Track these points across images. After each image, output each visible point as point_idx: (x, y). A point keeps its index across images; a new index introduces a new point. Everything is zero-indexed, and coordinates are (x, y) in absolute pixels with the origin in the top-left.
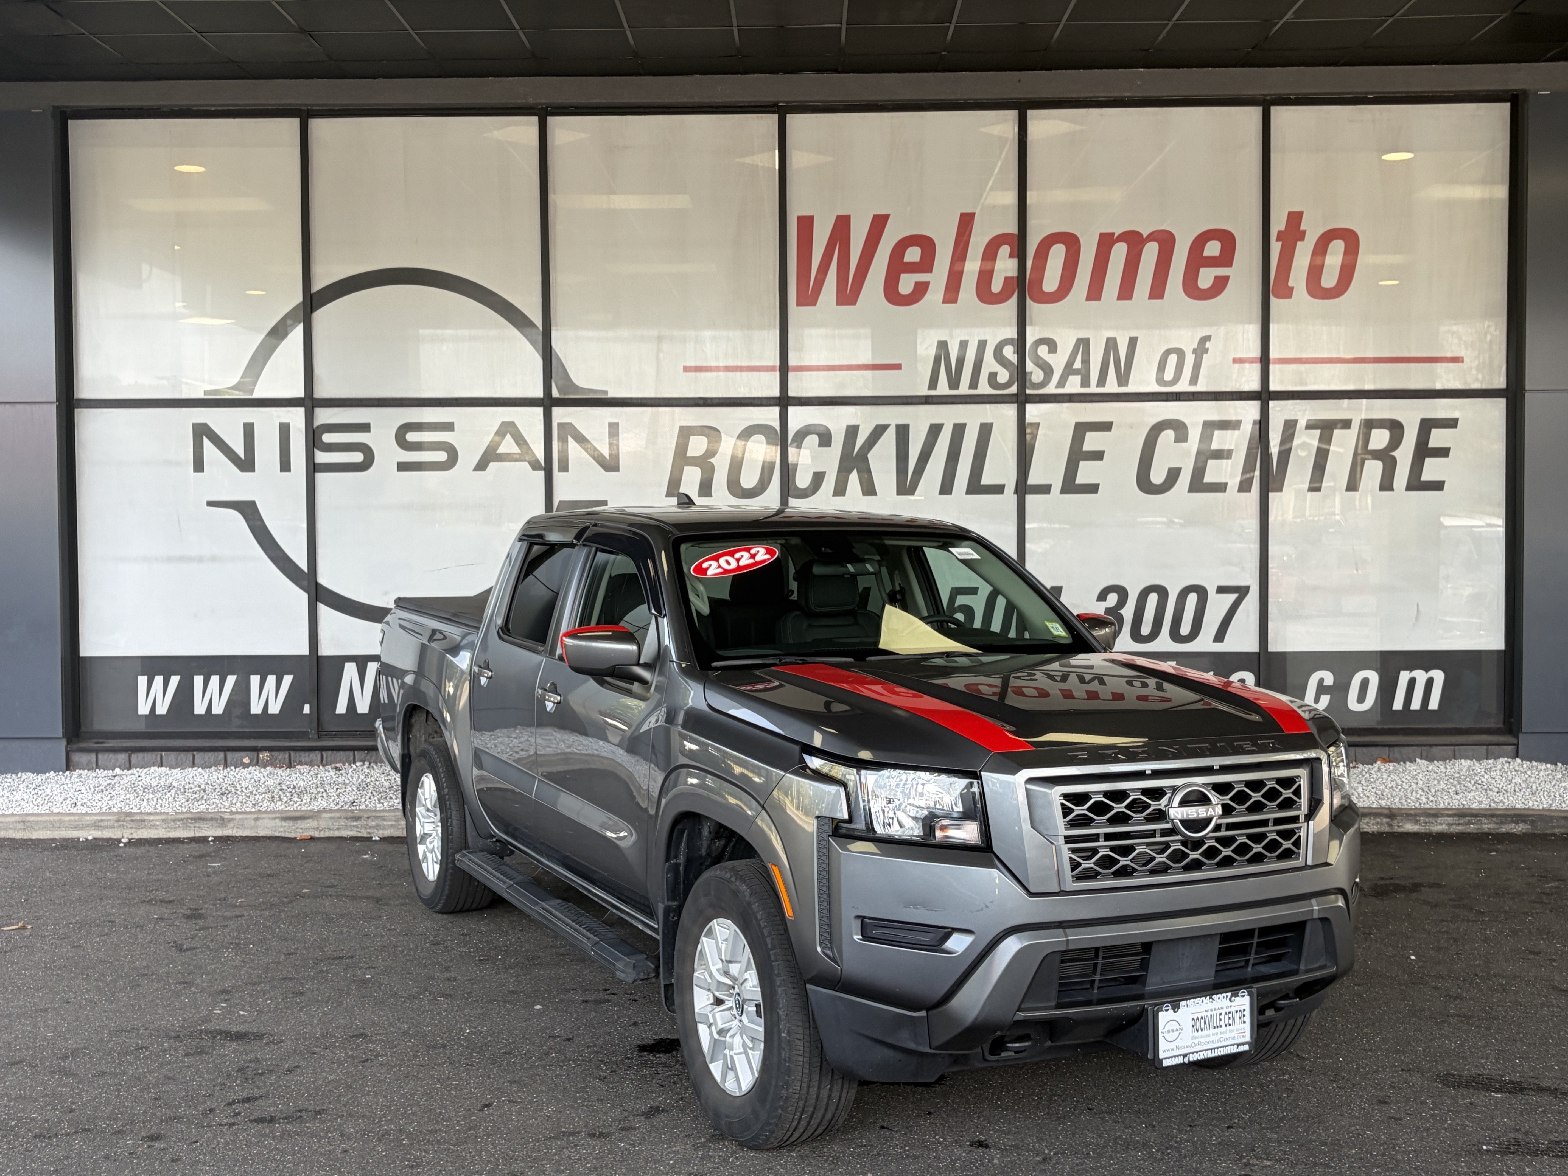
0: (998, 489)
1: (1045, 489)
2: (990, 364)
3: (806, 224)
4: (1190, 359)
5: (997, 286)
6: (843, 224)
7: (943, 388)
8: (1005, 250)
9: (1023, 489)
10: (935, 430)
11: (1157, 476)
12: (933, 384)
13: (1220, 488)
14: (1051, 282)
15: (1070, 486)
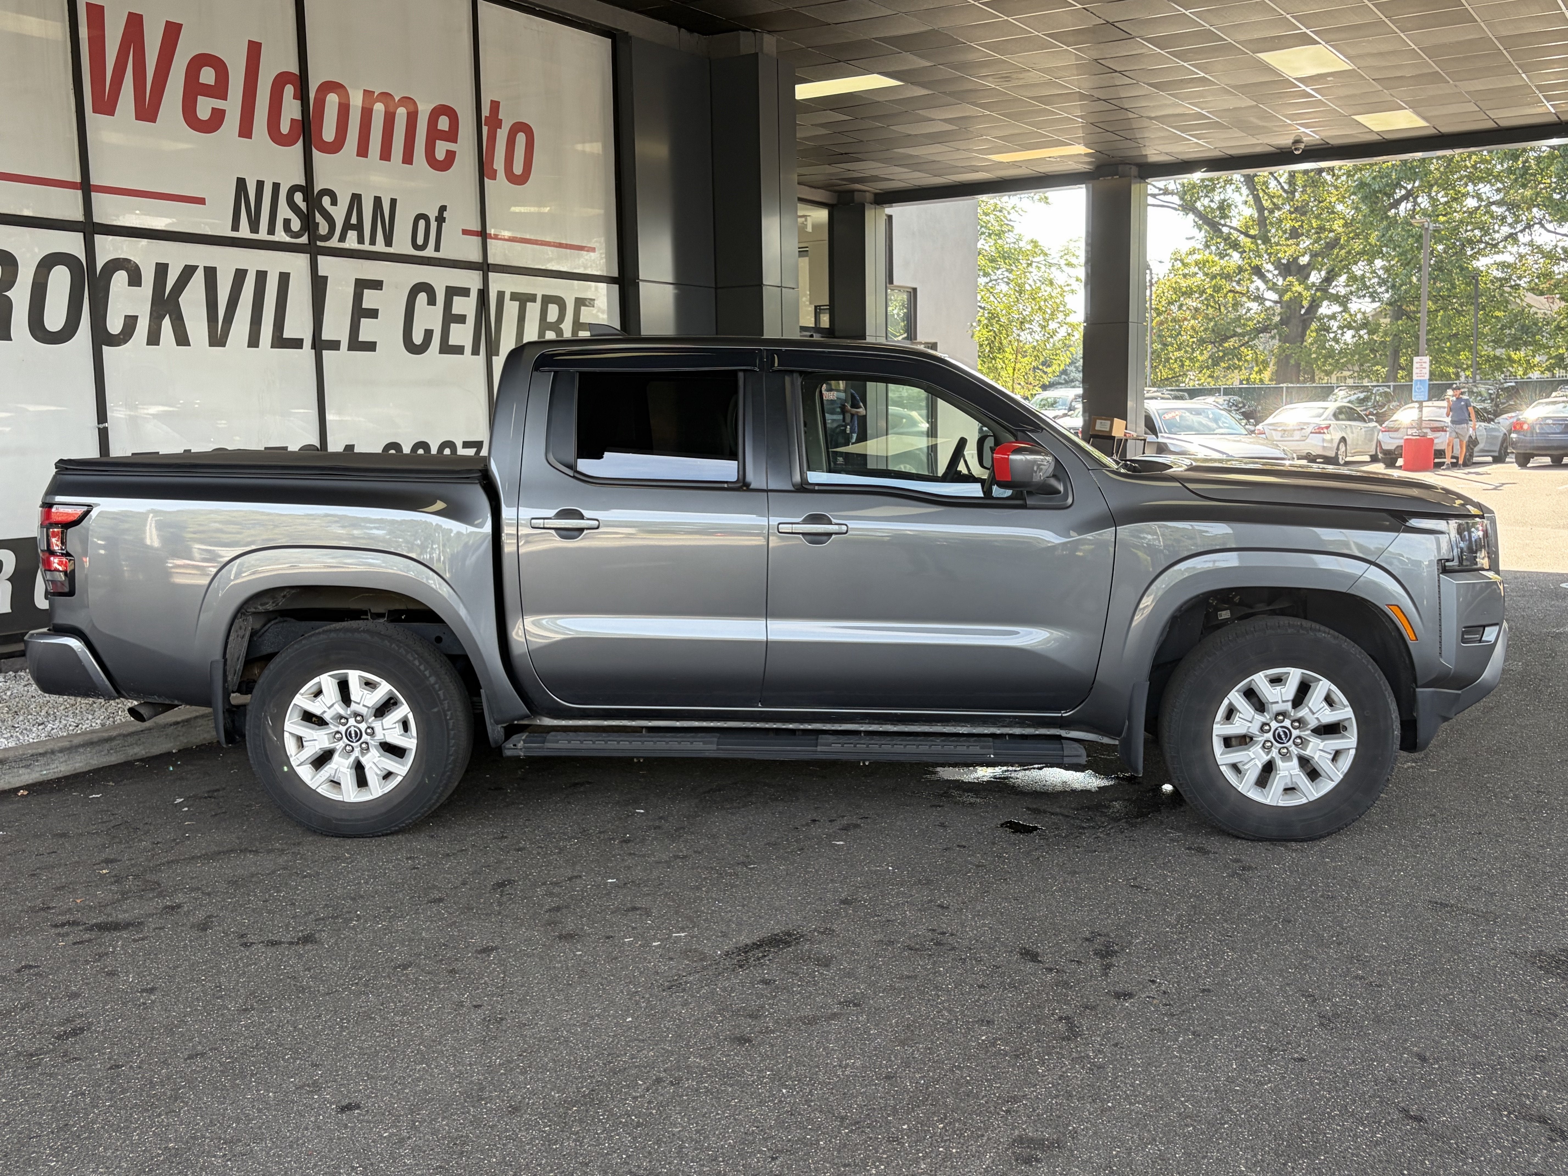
0: (297, 344)
1: (335, 345)
2: (284, 211)
3: (97, 14)
4: (434, 225)
5: (285, 128)
6: (135, 23)
7: (244, 232)
8: (289, 91)
9: (320, 345)
10: (240, 275)
11: (418, 338)
12: (235, 227)
13: (459, 350)
14: (329, 134)
15: (356, 344)
